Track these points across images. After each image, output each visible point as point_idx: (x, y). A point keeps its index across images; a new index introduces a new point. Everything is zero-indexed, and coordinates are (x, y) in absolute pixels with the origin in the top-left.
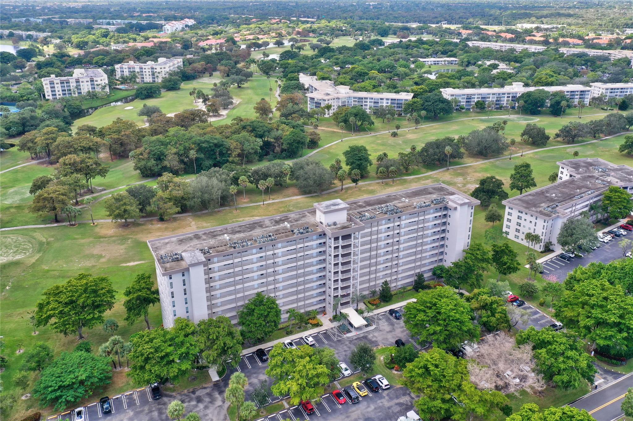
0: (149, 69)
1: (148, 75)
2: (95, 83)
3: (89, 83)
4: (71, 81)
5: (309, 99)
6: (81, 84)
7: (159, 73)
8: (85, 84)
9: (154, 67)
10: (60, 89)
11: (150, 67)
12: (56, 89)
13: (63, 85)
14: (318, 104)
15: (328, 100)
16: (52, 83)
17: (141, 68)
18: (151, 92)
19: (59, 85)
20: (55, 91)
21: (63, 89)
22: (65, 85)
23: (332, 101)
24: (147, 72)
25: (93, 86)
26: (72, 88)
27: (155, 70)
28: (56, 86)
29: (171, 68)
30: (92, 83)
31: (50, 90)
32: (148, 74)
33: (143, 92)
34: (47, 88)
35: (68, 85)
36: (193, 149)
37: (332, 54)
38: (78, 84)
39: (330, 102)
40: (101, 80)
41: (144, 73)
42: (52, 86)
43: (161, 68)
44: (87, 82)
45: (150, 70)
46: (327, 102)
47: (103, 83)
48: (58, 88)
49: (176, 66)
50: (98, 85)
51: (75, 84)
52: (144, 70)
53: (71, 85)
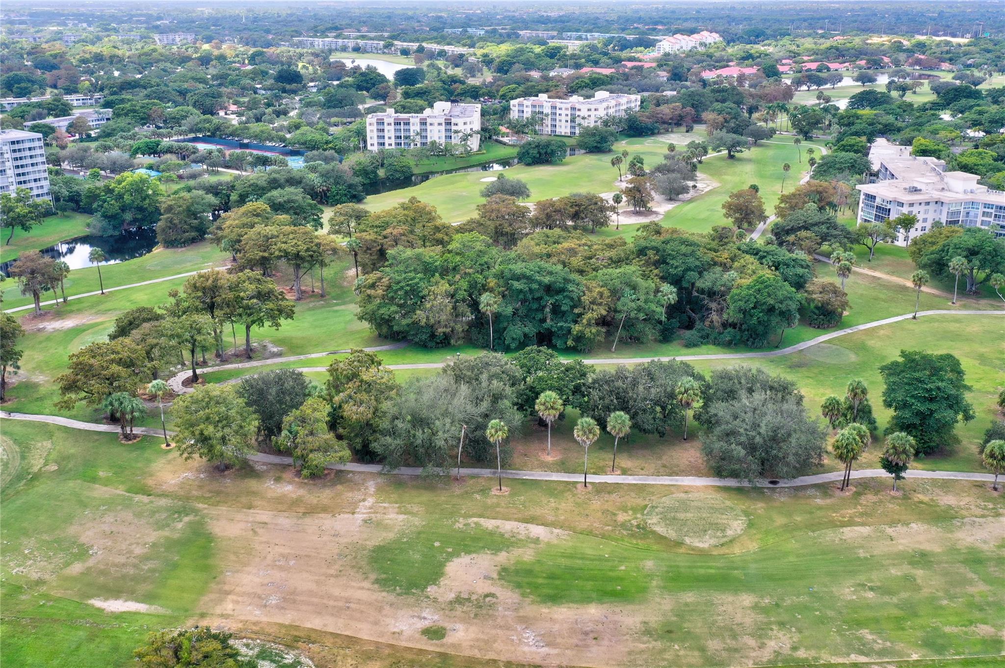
0: (567, 109)
1: (563, 121)
2: (454, 128)
3: (443, 128)
4: (412, 120)
5: (862, 197)
6: (429, 128)
7: (584, 118)
8: (436, 128)
9: (578, 106)
10: (392, 134)
11: (569, 106)
12: (386, 135)
13: (398, 127)
14: (882, 212)
15: (911, 205)
16: (380, 122)
17: (554, 107)
18: (546, 153)
19: (392, 127)
20: (384, 137)
21: (398, 134)
22: (402, 127)
23: (923, 208)
24: (563, 115)
25: (448, 134)
26: (412, 133)
27: (578, 113)
28: (386, 128)
29: (611, 111)
30: (448, 127)
31: (375, 134)
32: (563, 118)
33: (531, 151)
34: (372, 131)
35: (407, 127)
36: (491, 290)
37: (972, 102)
38: (424, 127)
39: (915, 210)
40: (465, 124)
41: (558, 117)
42: (381, 127)
43: (589, 110)
44: (440, 124)
45: (569, 112)
46: (905, 210)
47: (467, 129)
48: (390, 132)
49: (624, 107)
50: (456, 132)
51: (417, 128)
52: (558, 112)
53: (412, 128)
